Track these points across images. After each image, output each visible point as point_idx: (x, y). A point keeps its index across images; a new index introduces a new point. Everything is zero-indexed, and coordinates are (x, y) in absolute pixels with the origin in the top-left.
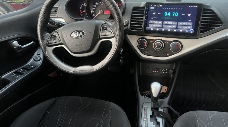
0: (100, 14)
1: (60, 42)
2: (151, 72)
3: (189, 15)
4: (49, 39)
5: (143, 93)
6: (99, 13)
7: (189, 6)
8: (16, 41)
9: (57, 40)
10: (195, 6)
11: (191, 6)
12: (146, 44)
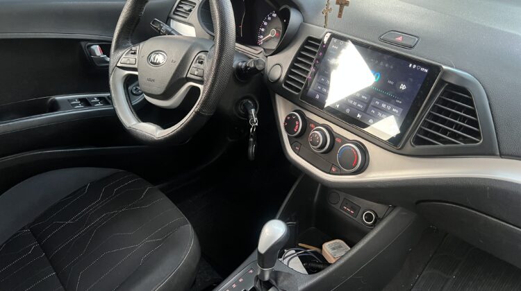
0: (270, 38)
1: (136, 66)
2: (337, 207)
3: (403, 87)
4: (124, 56)
5: (300, 244)
6: (270, 35)
7: (410, 65)
8: (98, 46)
9: (133, 61)
10: (422, 69)
11: (414, 66)
12: (297, 126)
